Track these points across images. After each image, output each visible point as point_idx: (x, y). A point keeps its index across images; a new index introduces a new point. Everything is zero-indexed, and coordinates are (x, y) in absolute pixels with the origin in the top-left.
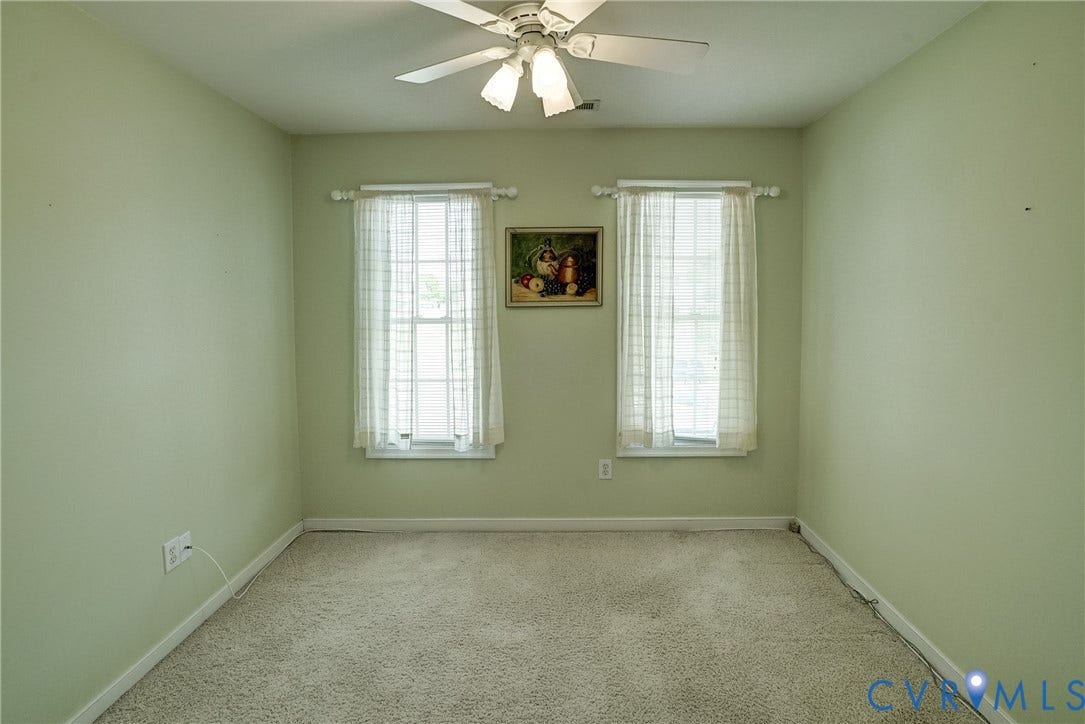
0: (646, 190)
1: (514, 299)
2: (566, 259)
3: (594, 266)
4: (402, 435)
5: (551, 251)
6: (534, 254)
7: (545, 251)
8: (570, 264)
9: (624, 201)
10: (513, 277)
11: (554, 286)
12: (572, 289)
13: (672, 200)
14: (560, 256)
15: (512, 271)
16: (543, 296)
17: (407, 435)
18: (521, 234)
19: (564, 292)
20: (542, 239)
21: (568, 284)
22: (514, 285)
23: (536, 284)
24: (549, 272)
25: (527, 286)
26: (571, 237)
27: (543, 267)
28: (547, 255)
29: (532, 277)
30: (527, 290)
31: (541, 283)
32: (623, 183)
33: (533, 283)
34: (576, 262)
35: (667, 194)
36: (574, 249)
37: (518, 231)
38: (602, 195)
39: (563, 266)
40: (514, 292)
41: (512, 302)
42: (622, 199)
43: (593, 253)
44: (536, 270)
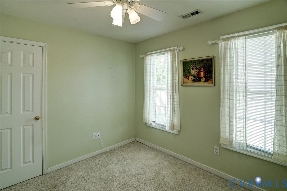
0: (230, 39)
1: (184, 83)
2: (201, 69)
3: (212, 70)
4: (153, 121)
5: (196, 67)
6: (190, 68)
7: (194, 67)
8: (202, 70)
9: (221, 44)
10: (184, 76)
11: (197, 79)
12: (203, 79)
13: (245, 40)
14: (199, 68)
15: (183, 74)
16: (193, 82)
17: (154, 122)
18: (186, 61)
19: (200, 81)
20: (193, 62)
21: (202, 78)
22: (184, 78)
23: (191, 78)
24: (195, 74)
25: (188, 79)
26: (202, 61)
27: (193, 72)
28: (194, 68)
29: (190, 76)
30: (188, 80)
31: (192, 78)
32: (222, 37)
33: (190, 78)
34: (204, 70)
35: (241, 38)
36: (204, 65)
37: (185, 61)
38: (212, 44)
39: (200, 71)
40: (184, 81)
41: (184, 84)
42: (220, 43)
43: (211, 66)
44: (191, 73)
